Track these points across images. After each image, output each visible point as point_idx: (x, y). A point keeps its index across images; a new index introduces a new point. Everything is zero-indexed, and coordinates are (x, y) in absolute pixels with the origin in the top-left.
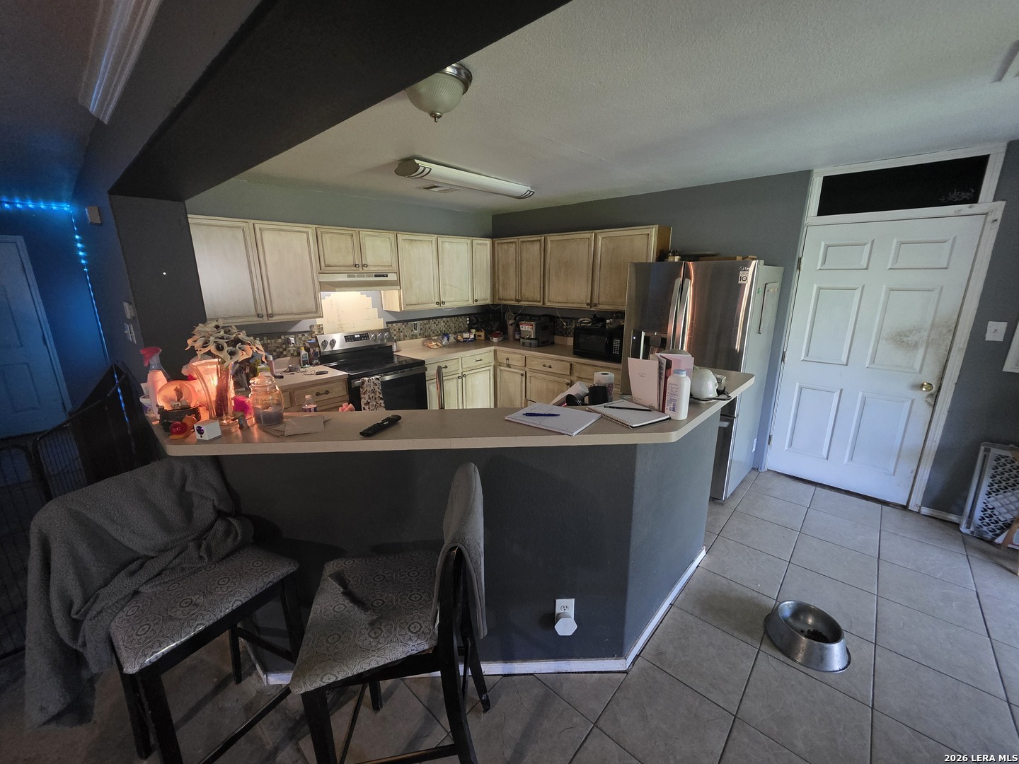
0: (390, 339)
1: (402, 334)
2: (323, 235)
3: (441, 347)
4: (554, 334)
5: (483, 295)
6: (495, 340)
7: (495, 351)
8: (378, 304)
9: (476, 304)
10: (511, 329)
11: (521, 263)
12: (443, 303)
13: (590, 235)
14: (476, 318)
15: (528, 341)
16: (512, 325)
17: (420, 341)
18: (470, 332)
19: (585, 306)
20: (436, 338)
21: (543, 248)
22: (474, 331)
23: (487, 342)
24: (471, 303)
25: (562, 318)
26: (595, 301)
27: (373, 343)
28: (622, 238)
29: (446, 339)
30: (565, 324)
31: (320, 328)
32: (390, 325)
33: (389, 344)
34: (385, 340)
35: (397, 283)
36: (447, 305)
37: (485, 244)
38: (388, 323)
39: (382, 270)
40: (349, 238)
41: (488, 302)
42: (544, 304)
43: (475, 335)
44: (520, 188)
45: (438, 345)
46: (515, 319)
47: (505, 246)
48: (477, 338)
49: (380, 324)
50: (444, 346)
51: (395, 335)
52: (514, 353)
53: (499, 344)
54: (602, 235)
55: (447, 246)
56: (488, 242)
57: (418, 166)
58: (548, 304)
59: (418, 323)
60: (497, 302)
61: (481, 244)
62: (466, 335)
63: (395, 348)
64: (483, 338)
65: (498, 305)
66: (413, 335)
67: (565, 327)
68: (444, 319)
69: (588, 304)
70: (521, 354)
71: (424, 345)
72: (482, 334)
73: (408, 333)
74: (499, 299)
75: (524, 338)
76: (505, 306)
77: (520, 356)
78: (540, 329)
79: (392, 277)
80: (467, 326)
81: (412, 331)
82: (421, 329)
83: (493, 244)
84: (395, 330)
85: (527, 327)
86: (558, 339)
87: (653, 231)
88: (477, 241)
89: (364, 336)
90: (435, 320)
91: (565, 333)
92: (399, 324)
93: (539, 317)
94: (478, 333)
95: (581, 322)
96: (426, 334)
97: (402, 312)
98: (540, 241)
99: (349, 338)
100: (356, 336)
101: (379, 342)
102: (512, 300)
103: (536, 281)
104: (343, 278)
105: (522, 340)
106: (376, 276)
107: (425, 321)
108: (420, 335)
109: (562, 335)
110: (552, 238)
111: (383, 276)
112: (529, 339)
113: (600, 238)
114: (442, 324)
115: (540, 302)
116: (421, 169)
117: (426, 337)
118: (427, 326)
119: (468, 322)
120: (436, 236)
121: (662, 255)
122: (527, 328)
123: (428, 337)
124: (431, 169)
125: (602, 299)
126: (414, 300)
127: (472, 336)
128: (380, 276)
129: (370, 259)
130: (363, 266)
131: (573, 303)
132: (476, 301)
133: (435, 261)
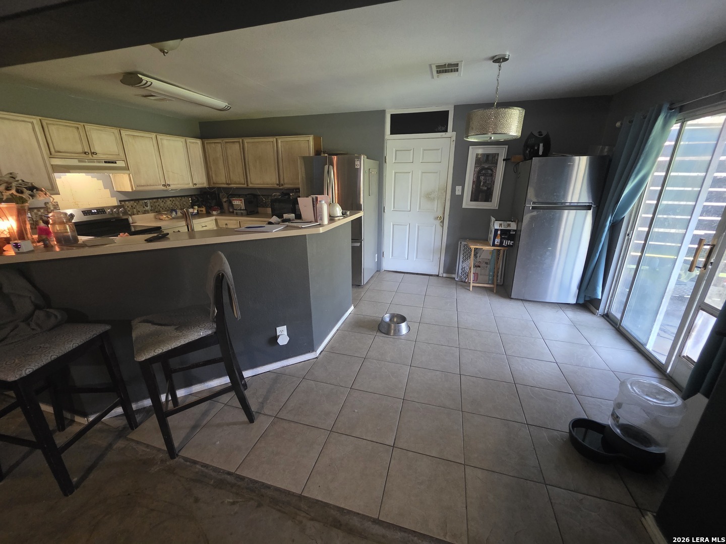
0: (125, 213)
1: (135, 210)
2: (49, 126)
3: (171, 219)
4: (258, 207)
5: (201, 181)
6: (214, 213)
7: (216, 220)
8: (108, 185)
9: (195, 187)
10: (225, 205)
11: (227, 156)
12: (169, 185)
13: (273, 139)
14: (196, 198)
15: (240, 211)
16: (225, 202)
17: (152, 215)
18: (193, 208)
19: (276, 186)
20: (166, 212)
21: (242, 147)
22: (196, 207)
23: (208, 214)
24: (191, 186)
25: (262, 195)
26: (282, 182)
27: (109, 216)
28: (293, 142)
29: (174, 213)
30: (264, 199)
31: (56, 206)
32: (123, 203)
33: (125, 217)
34: (121, 215)
35: (127, 168)
36: (172, 187)
37: (196, 143)
38: (121, 201)
39: (110, 158)
40: (75, 130)
41: (205, 185)
42: (247, 185)
43: (198, 210)
44: (220, 103)
45: (168, 218)
46: (228, 198)
47: (213, 145)
48: (200, 212)
49: (114, 202)
50: (174, 218)
51: (129, 211)
52: (231, 220)
53: (218, 215)
54: (281, 140)
55: (165, 142)
56: (199, 142)
57: (141, 80)
58: (250, 185)
59: (148, 201)
60: (212, 185)
61: (193, 143)
62: (191, 210)
63: (130, 220)
64: (204, 212)
65: (214, 188)
66: (145, 211)
67: (264, 201)
68: (171, 199)
69: (277, 185)
70: (236, 220)
71: (157, 218)
72: (204, 209)
73: (141, 209)
74: (214, 183)
75: (236, 210)
76: (219, 188)
77: (235, 222)
78: (248, 203)
79: (120, 164)
80: (190, 204)
81: (144, 207)
82: (151, 206)
83: (203, 144)
84: (128, 207)
85: (237, 202)
86: (260, 210)
87: (311, 138)
88: (190, 140)
89: (101, 211)
90: (162, 199)
91: (265, 206)
92: (132, 202)
93: (246, 195)
94: (200, 209)
95: (275, 196)
96: (156, 210)
97: (133, 192)
98: (239, 142)
99: (86, 212)
100: (93, 211)
101: (116, 216)
102: (224, 184)
103: (239, 169)
104: (75, 162)
105: (235, 211)
106: (105, 162)
107: (154, 200)
108: (151, 210)
109: (263, 207)
110: (247, 140)
111: (112, 162)
112: (240, 210)
113: (279, 142)
114: (169, 202)
115: (244, 184)
116: (144, 82)
117: (156, 212)
118: (157, 204)
119: (191, 201)
120: (155, 134)
121: (318, 152)
122: (238, 203)
123: (159, 212)
124: (152, 83)
125: (286, 181)
126: (143, 182)
127: (196, 211)
128: (109, 162)
129: (97, 148)
130: (93, 153)
131: (268, 184)
132: (196, 184)
133: (158, 154)
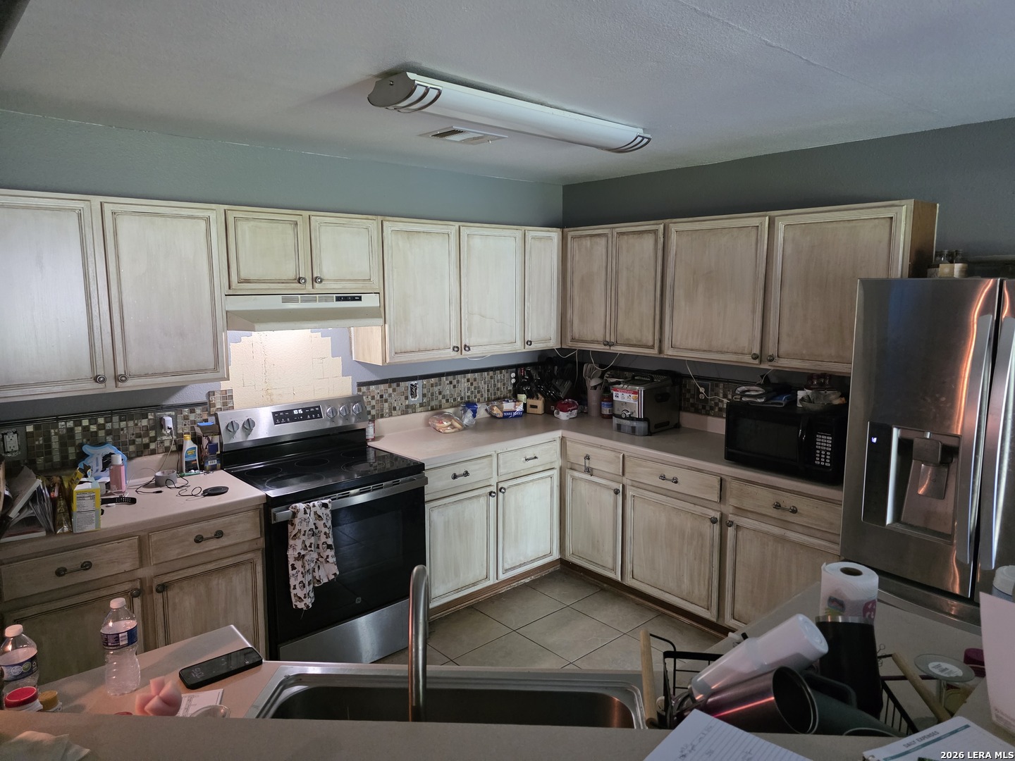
0: (364, 415)
1: (386, 405)
2: (239, 223)
3: (459, 430)
4: (680, 409)
5: (544, 335)
6: (563, 416)
7: (563, 439)
8: (343, 348)
9: (528, 348)
10: (593, 397)
11: (617, 273)
12: (467, 348)
13: (760, 220)
14: (529, 373)
15: (628, 423)
16: (595, 388)
17: (419, 417)
18: (516, 400)
19: (748, 359)
20: (451, 411)
21: (660, 246)
22: (523, 397)
23: (547, 420)
24: (519, 347)
25: (698, 378)
26: (771, 349)
27: (328, 425)
28: (830, 226)
29: (469, 414)
30: (702, 390)
31: (228, 397)
32: (364, 389)
33: (360, 426)
34: (353, 419)
35: (379, 313)
36: (474, 351)
37: (550, 238)
38: (360, 385)
39: (350, 288)
40: (289, 229)
41: (553, 344)
42: (661, 351)
43: (525, 405)
44: (621, 131)
45: (454, 427)
46: (602, 377)
47: (587, 242)
48: (530, 410)
49: (344, 387)
50: (465, 428)
51: (373, 407)
52: (601, 447)
53: (570, 426)
54: (785, 221)
55: (477, 242)
56: (554, 235)
57: (412, 87)
58: (669, 352)
59: (419, 383)
60: (569, 344)
61: (540, 239)
62: (508, 406)
63: (370, 433)
64: (540, 410)
65: (570, 350)
66: (407, 407)
67: (702, 397)
68: (469, 376)
69: (755, 357)
70: (614, 450)
71: (429, 425)
72: (540, 402)
73: (399, 402)
74: (573, 340)
75: (619, 417)
76: (583, 353)
77: (611, 455)
78: (654, 399)
79: (370, 301)
80: (510, 388)
81: (407, 398)
82: (424, 395)
83: (564, 239)
84: (373, 398)
85: (626, 395)
86: (688, 419)
87: (903, 212)
88: (535, 233)
89: (312, 412)
90: (450, 378)
91: (704, 408)
92: (382, 387)
93: (653, 374)
94: (531, 402)
95: (743, 394)
96: (433, 403)
97: (385, 367)
98: (655, 232)
99: (279, 417)
100: (296, 412)
101: (340, 423)
102: (598, 342)
103: (645, 306)
104: (275, 303)
105: (615, 421)
106: (339, 299)
107: (433, 381)
108: (421, 405)
109: (697, 411)
110: (678, 226)
111: (353, 299)
112: (631, 418)
113: (781, 225)
114: (463, 383)
115: (652, 347)
117: (432, 409)
118: (436, 389)
119: (513, 381)
120: (457, 224)
121: (922, 263)
122: (628, 398)
123: (437, 410)
124: (440, 92)
125: (785, 348)
126: (410, 343)
127: (520, 408)
128: (346, 299)
129: (327, 268)
130: (314, 280)
131: (722, 352)
132: (529, 343)
133: (454, 271)
